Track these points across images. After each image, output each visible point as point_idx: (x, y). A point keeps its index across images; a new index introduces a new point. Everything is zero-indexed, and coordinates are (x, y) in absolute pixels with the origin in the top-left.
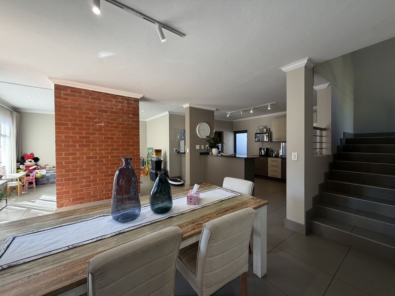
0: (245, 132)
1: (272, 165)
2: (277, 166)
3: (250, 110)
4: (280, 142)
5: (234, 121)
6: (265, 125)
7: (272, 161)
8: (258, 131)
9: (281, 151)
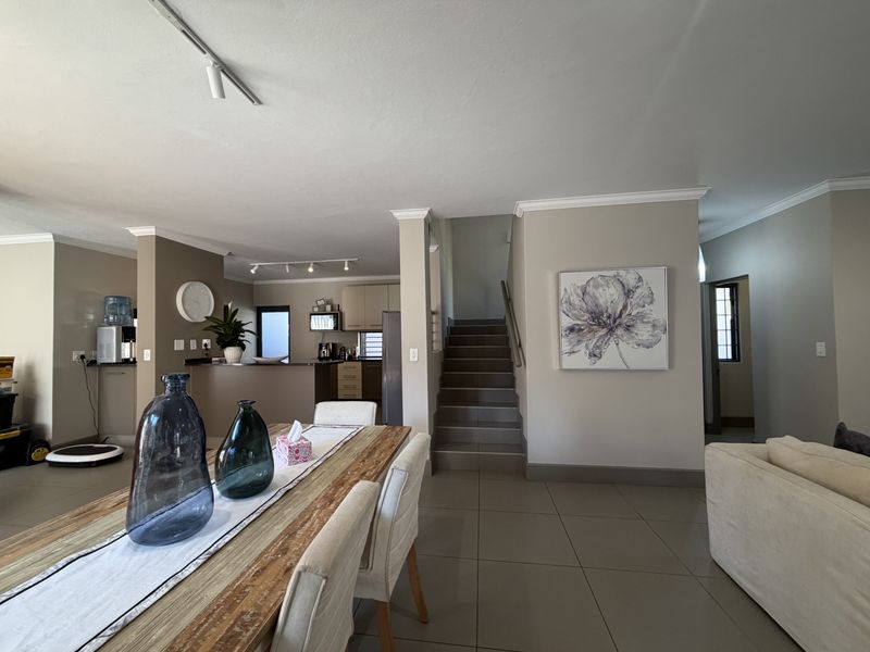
0: (285, 309)
1: (345, 377)
2: (354, 377)
3: (309, 265)
4: (356, 332)
5: (256, 283)
6: (328, 298)
7: (346, 367)
8: (316, 310)
9: (358, 348)
